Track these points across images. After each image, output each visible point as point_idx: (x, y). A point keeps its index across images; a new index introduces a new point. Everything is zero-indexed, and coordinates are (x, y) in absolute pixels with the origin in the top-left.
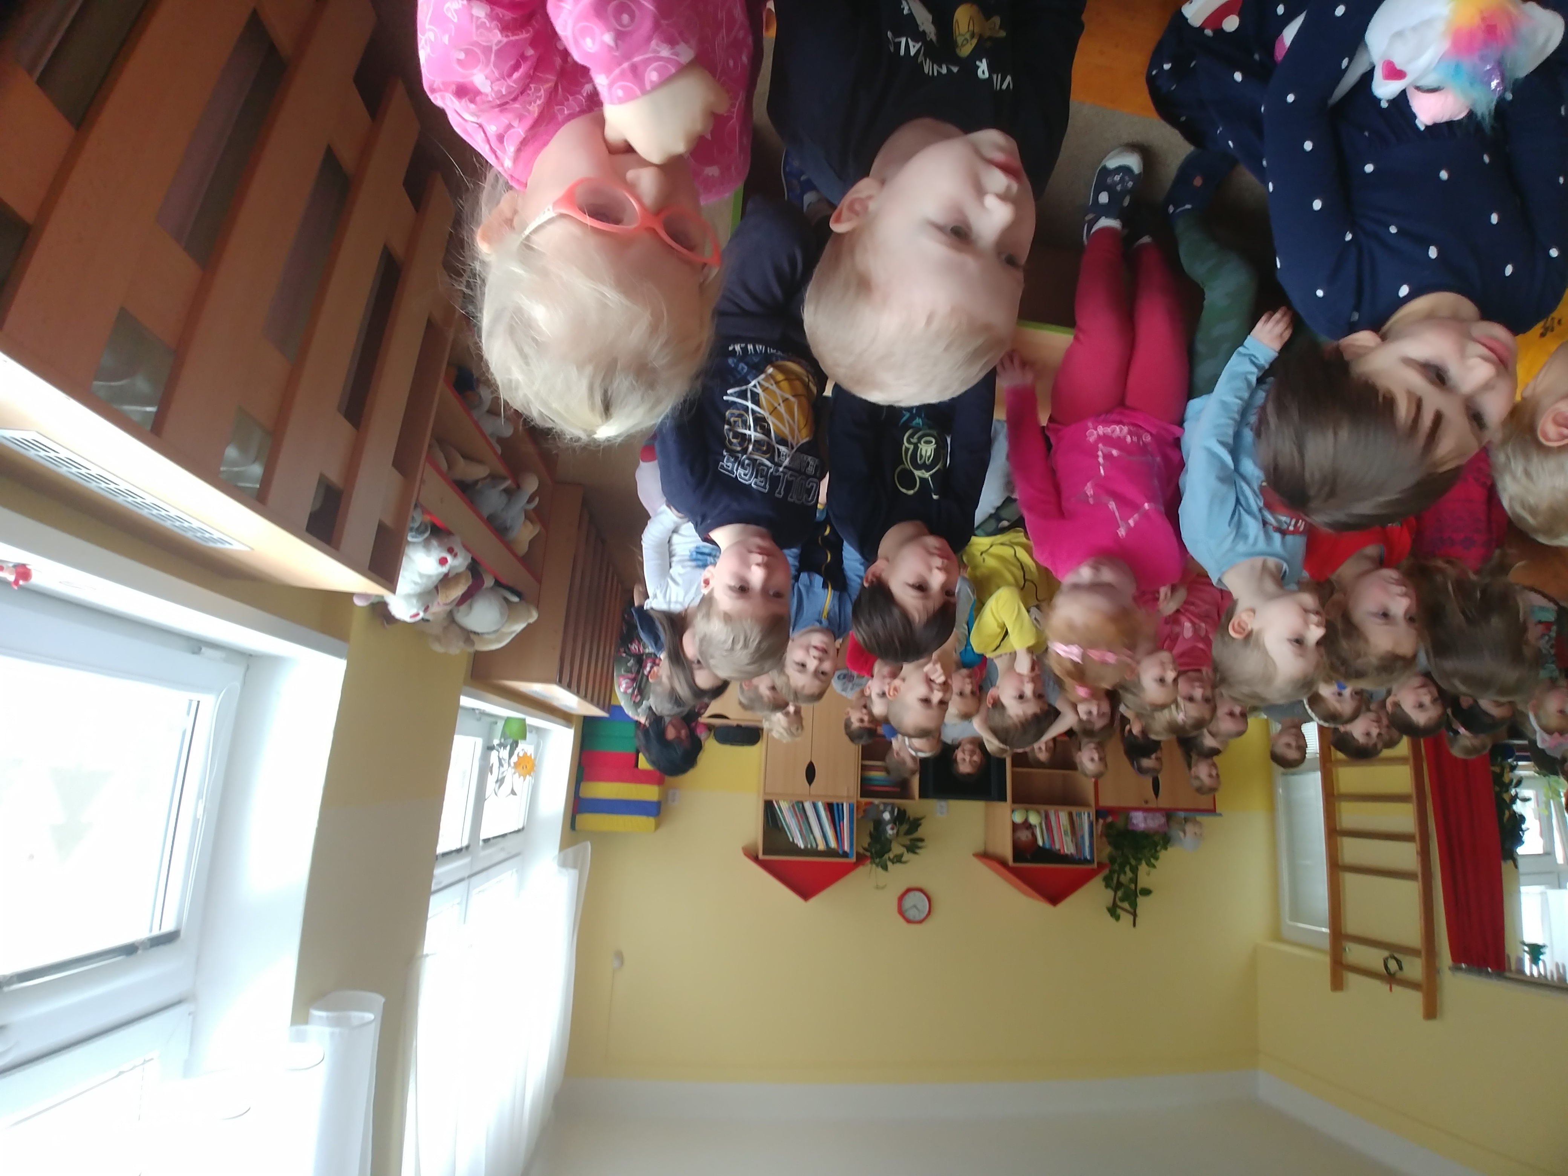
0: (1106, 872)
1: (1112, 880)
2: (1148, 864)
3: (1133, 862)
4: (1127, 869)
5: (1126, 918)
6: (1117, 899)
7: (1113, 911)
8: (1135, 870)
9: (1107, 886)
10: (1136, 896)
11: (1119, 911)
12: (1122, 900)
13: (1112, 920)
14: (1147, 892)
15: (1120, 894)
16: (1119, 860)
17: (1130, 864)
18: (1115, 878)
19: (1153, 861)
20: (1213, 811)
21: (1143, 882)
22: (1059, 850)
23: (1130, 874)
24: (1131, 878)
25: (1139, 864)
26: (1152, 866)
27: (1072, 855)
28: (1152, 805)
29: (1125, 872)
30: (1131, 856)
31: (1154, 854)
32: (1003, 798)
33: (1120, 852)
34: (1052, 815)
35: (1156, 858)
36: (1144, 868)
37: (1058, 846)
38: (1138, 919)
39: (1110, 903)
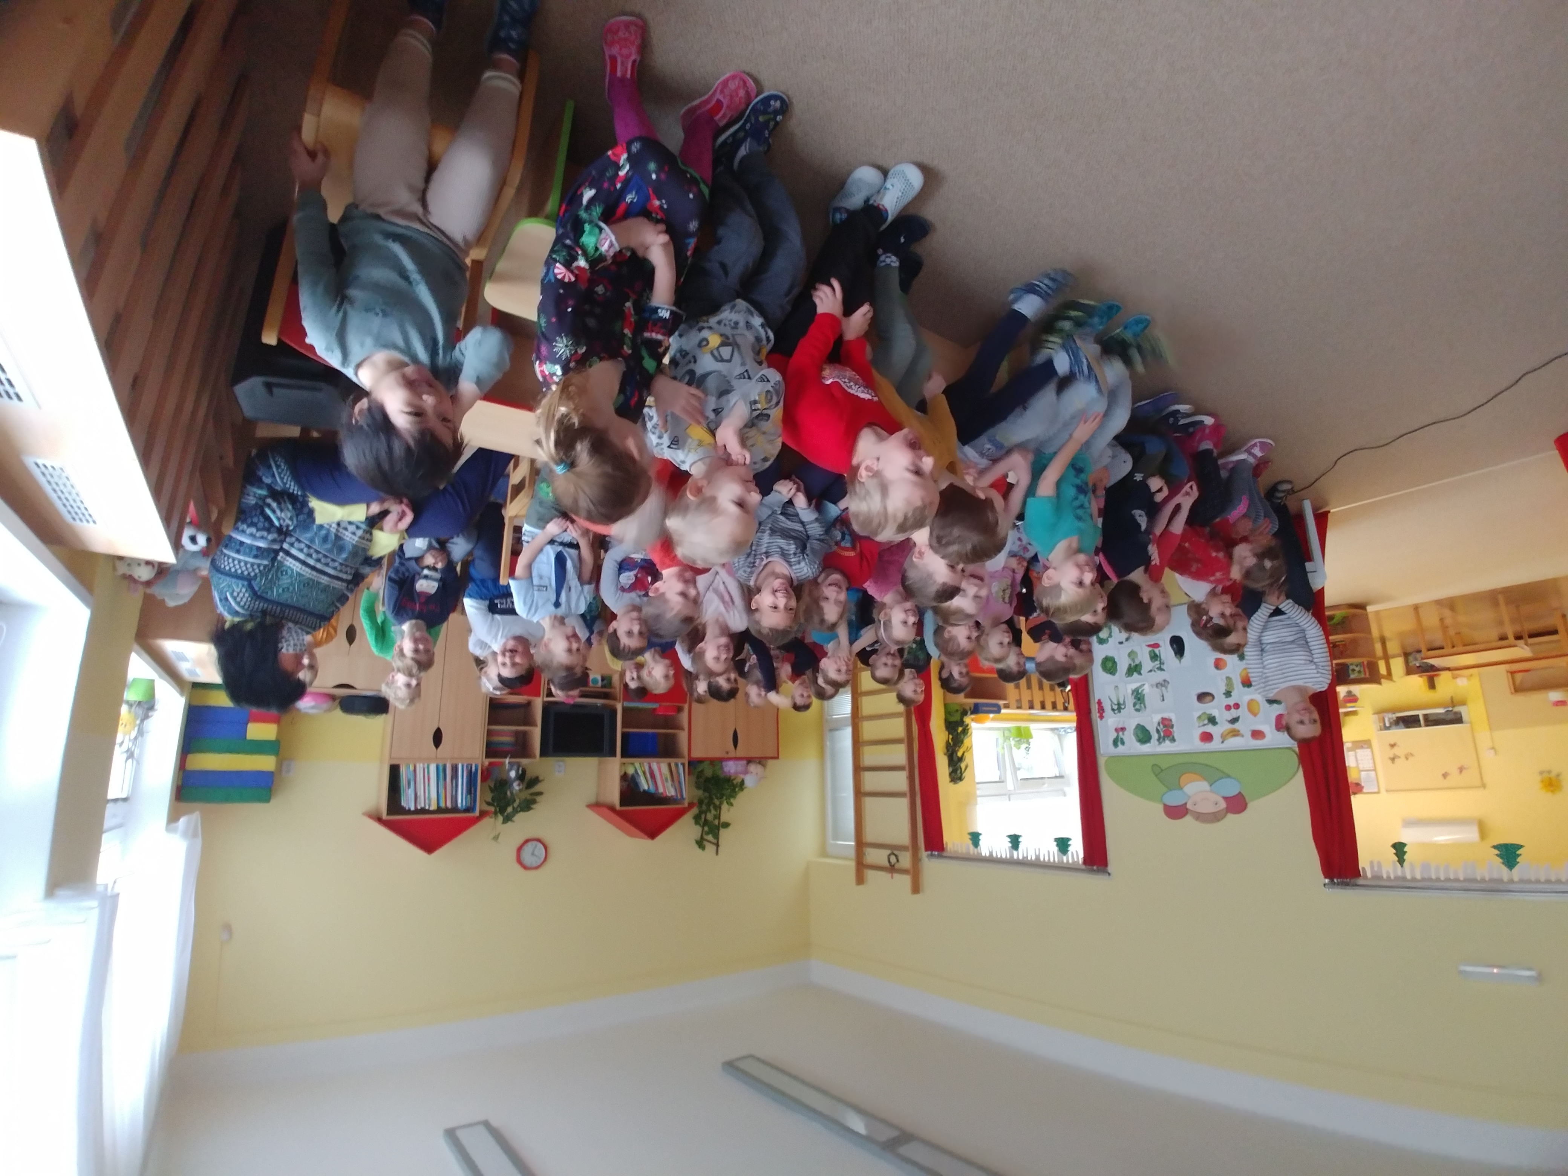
0: (695, 811)
1: (700, 817)
2: (728, 803)
3: (717, 802)
4: (712, 808)
5: (710, 848)
6: (704, 833)
7: (701, 844)
8: (718, 808)
9: (697, 823)
10: (719, 830)
11: (705, 843)
12: (707, 834)
13: (700, 851)
14: (726, 825)
15: (706, 829)
16: (706, 801)
17: (714, 804)
18: (703, 816)
19: (732, 800)
20: (777, 758)
21: (724, 818)
22: (662, 793)
23: (713, 812)
24: (715, 815)
25: (721, 803)
26: (732, 805)
27: (672, 796)
28: (732, 754)
29: (710, 811)
30: (714, 797)
31: (733, 794)
32: (614, 754)
33: (707, 794)
34: (655, 766)
35: (734, 797)
36: (725, 807)
37: (661, 790)
38: (720, 849)
39: (698, 837)
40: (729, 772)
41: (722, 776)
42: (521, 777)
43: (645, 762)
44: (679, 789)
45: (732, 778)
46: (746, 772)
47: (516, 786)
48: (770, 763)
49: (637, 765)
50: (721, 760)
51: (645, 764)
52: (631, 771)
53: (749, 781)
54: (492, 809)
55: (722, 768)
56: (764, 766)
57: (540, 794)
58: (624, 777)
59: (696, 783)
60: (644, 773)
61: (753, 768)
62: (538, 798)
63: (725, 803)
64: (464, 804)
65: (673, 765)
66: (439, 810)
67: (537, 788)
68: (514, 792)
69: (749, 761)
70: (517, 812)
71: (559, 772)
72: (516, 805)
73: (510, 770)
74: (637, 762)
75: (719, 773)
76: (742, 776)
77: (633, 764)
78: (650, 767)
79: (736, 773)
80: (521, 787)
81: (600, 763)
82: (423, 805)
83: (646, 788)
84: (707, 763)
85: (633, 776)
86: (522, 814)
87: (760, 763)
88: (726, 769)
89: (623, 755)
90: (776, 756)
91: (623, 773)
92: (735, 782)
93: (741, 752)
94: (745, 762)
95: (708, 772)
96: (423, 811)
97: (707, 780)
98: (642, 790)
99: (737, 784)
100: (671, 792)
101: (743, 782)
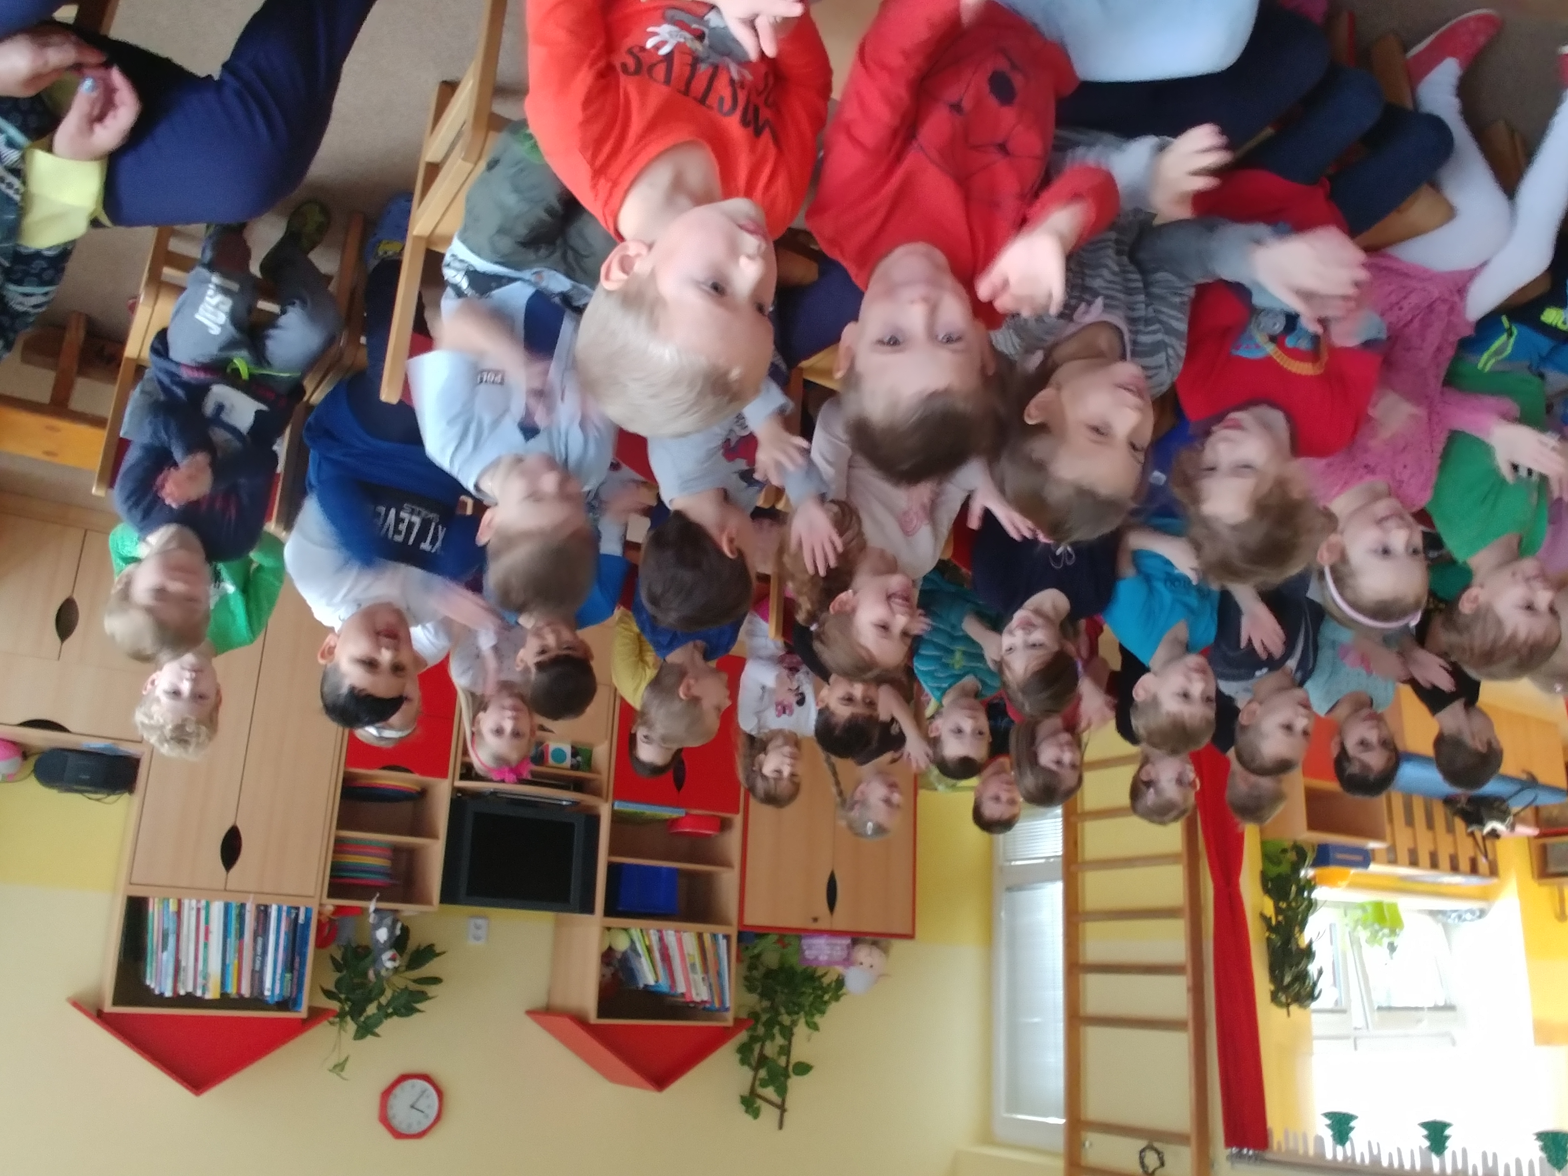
0: (742, 1036)
1: (751, 1050)
2: (807, 1024)
3: (786, 1019)
4: (776, 1030)
5: (769, 1114)
6: (757, 1083)
7: (750, 1103)
8: (788, 1033)
9: (744, 1061)
10: (787, 1076)
11: (759, 1102)
12: (764, 1084)
13: (749, 1118)
14: (803, 1069)
15: (763, 1073)
16: (764, 1017)
17: (780, 1024)
18: (757, 1047)
19: (817, 1019)
20: (910, 936)
21: (800, 1051)
22: (683, 995)
23: (780, 1040)
24: (781, 1047)
25: (794, 1023)
26: (815, 1027)
27: (703, 1002)
28: (823, 925)
29: (773, 1038)
30: (783, 1010)
31: (819, 1006)
32: (587, 907)
33: (766, 1004)
34: (671, 937)
35: (822, 1012)
36: (801, 1030)
37: (681, 988)
38: (787, 1115)
39: (745, 1090)
40: (816, 959)
41: (800, 968)
42: (399, 943)
43: (652, 928)
44: (717, 989)
45: (819, 973)
46: (848, 961)
47: (387, 960)
48: (898, 947)
49: (636, 934)
50: (802, 933)
51: (652, 932)
52: (621, 944)
53: (855, 979)
54: (335, 1005)
55: (800, 951)
56: (885, 951)
57: (436, 981)
58: (608, 956)
59: (746, 978)
60: (649, 950)
61: (863, 954)
62: (431, 990)
63: (802, 1021)
64: (277, 991)
65: (707, 938)
66: (225, 1001)
67: (429, 969)
68: (383, 973)
69: (857, 938)
70: (388, 1016)
71: (477, 938)
72: (383, 1000)
73: (377, 927)
74: (635, 926)
75: (794, 960)
76: (840, 969)
77: (626, 930)
78: (661, 939)
79: (831, 963)
80: (397, 964)
81: (558, 925)
82: (190, 989)
83: (651, 981)
84: (773, 938)
85: (624, 954)
86: (395, 1019)
87: (874, 943)
88: (809, 954)
89: (610, 911)
90: (907, 930)
91: (606, 947)
92: (826, 981)
93: (841, 920)
94: (847, 941)
95: (771, 959)
96: (191, 1000)
97: (770, 974)
98: (641, 986)
99: (829, 985)
100: (701, 993)
101: (840, 983)
